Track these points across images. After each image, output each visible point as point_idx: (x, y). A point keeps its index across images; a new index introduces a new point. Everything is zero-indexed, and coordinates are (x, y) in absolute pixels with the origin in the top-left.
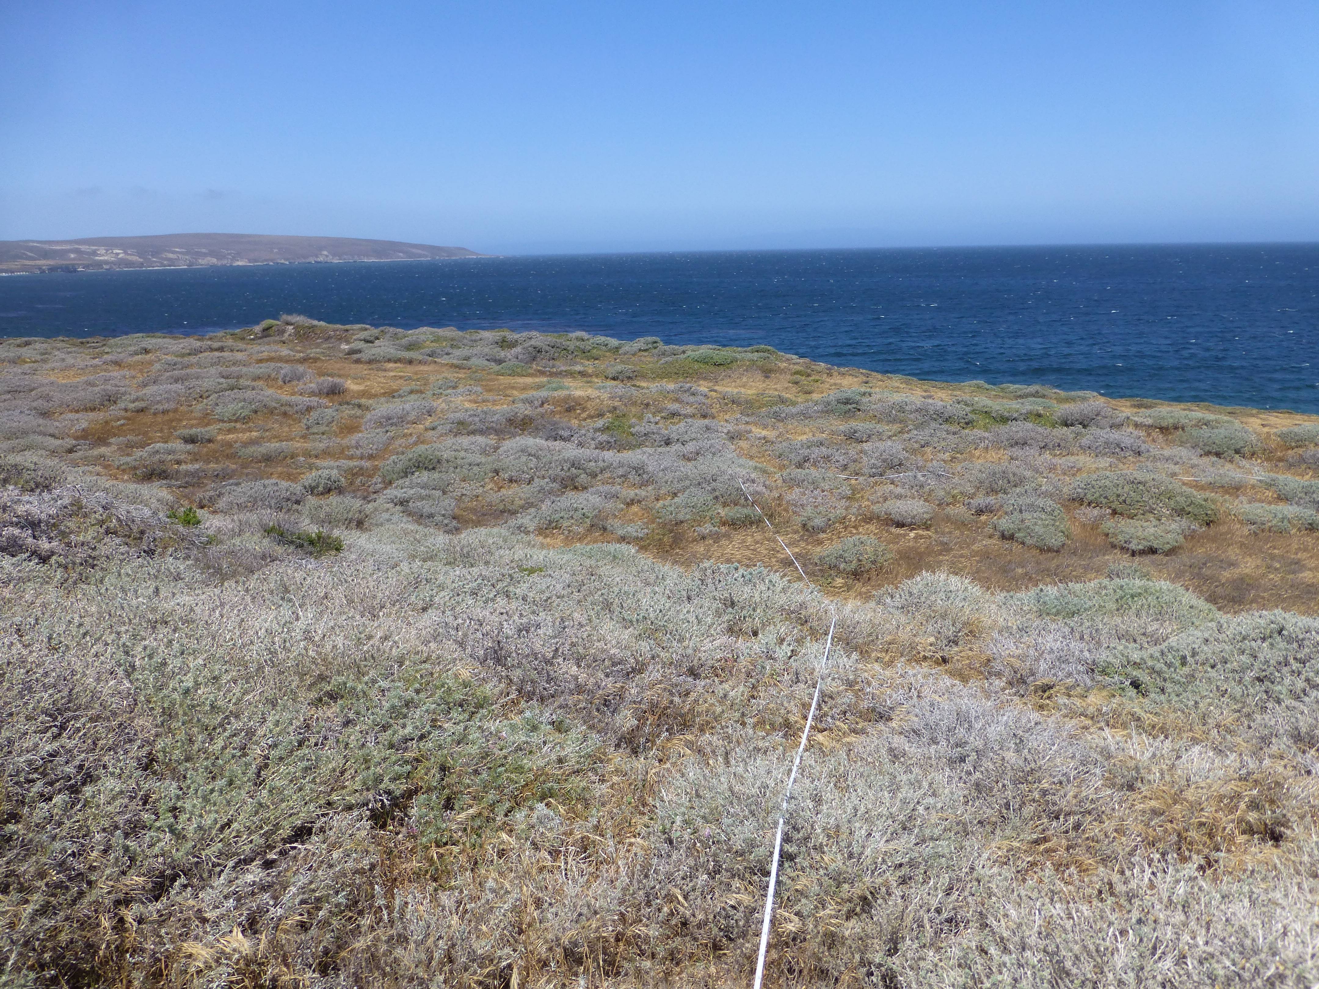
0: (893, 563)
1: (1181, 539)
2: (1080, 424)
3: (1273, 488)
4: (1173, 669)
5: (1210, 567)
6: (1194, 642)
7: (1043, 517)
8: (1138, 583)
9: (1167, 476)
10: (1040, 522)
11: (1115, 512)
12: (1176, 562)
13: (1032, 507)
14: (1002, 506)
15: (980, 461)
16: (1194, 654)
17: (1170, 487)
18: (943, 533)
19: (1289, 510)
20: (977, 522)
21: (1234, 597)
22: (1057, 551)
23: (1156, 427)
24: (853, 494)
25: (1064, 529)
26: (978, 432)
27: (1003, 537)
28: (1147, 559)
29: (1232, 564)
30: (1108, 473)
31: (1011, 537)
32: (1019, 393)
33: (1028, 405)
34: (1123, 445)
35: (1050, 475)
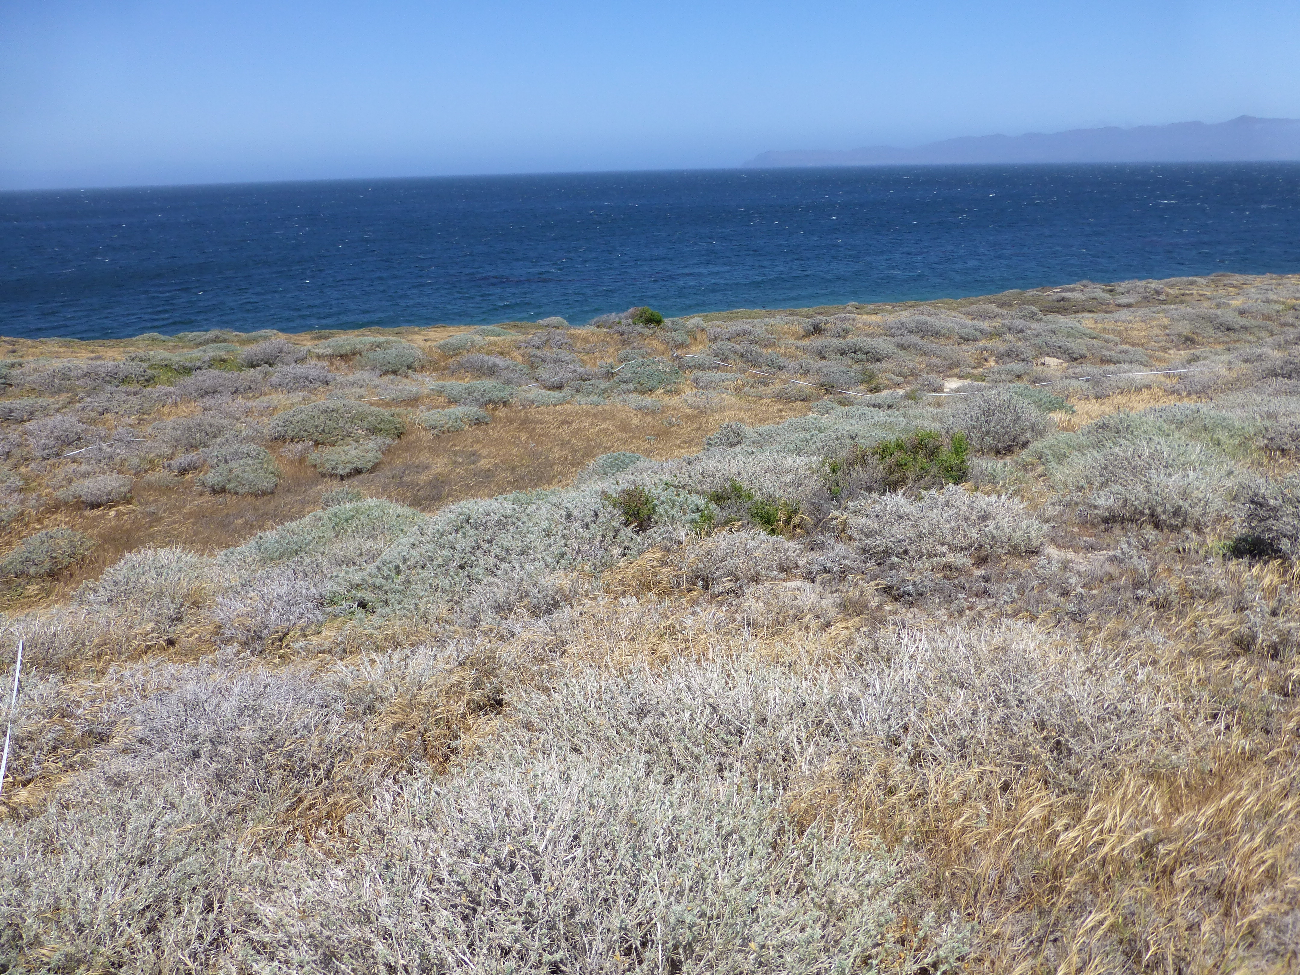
0: (96, 550)
1: (380, 455)
2: (266, 363)
3: (444, 394)
4: (390, 581)
5: (409, 474)
6: (403, 550)
7: (250, 462)
8: (348, 507)
9: (356, 399)
10: (248, 469)
11: (317, 443)
12: (380, 478)
13: (236, 455)
14: (205, 460)
15: (171, 418)
16: (405, 561)
17: (360, 410)
18: (148, 503)
19: (458, 410)
20: (182, 483)
21: (433, 496)
22: (272, 493)
23: (337, 356)
24: (27, 484)
25: (273, 470)
26: (162, 388)
27: (214, 491)
28: (355, 480)
29: (427, 467)
30: (302, 407)
31: (223, 490)
32: (198, 341)
33: (212, 352)
34: (310, 378)
35: (248, 419)
